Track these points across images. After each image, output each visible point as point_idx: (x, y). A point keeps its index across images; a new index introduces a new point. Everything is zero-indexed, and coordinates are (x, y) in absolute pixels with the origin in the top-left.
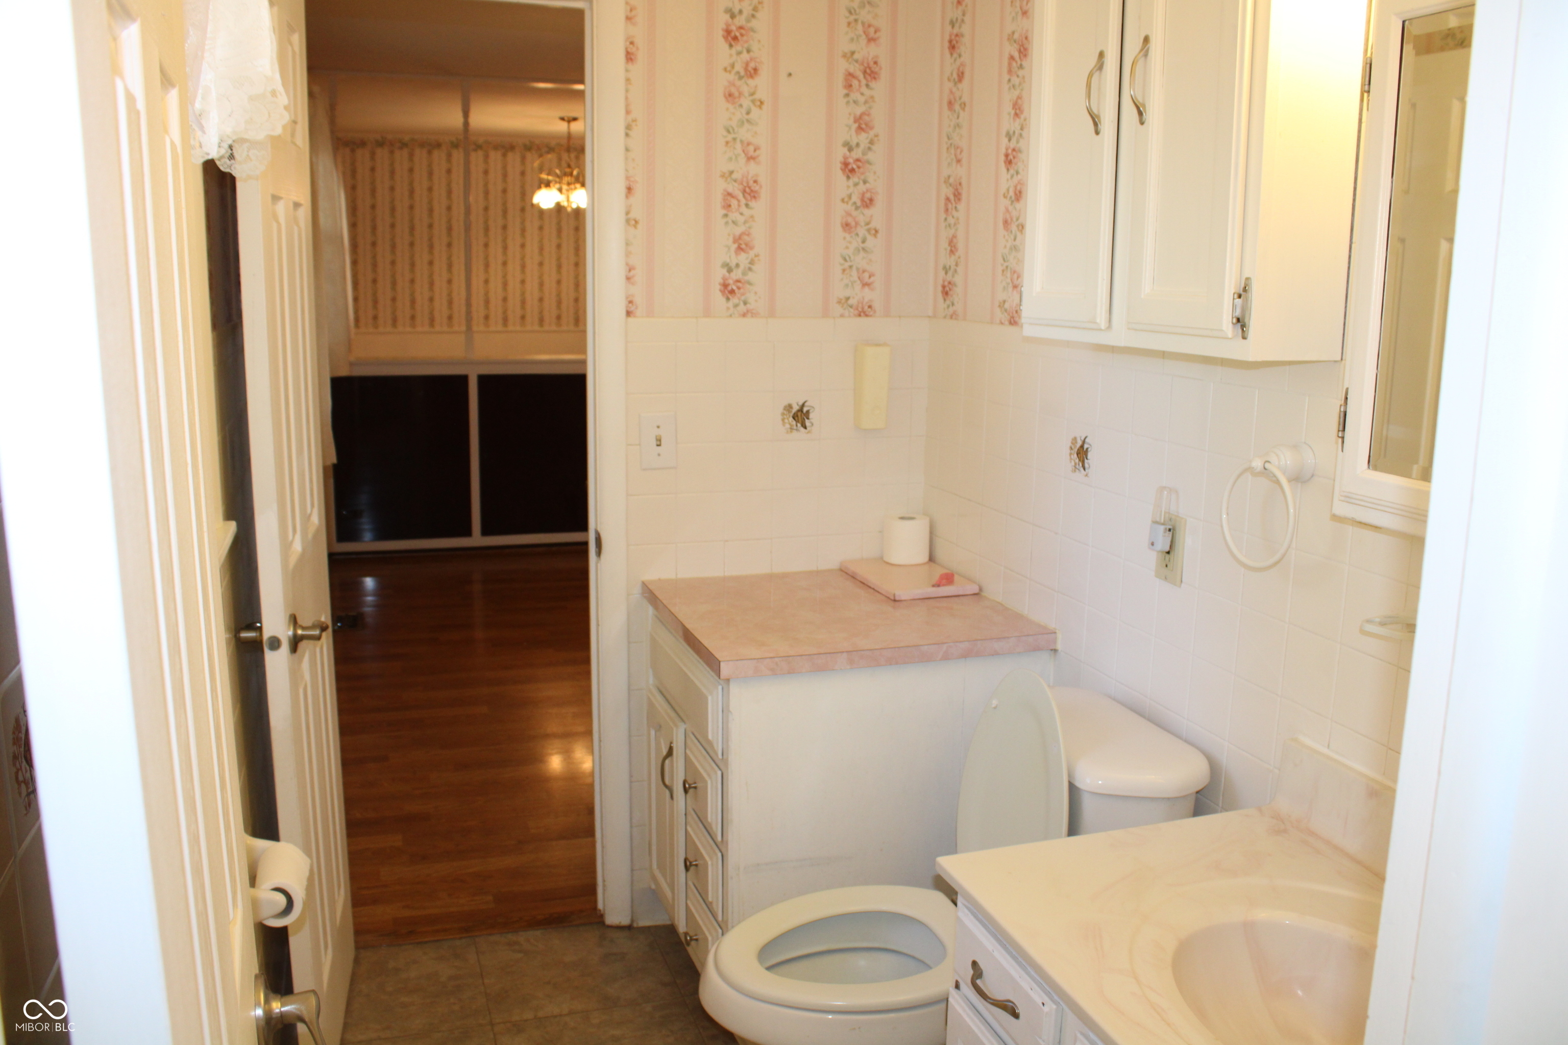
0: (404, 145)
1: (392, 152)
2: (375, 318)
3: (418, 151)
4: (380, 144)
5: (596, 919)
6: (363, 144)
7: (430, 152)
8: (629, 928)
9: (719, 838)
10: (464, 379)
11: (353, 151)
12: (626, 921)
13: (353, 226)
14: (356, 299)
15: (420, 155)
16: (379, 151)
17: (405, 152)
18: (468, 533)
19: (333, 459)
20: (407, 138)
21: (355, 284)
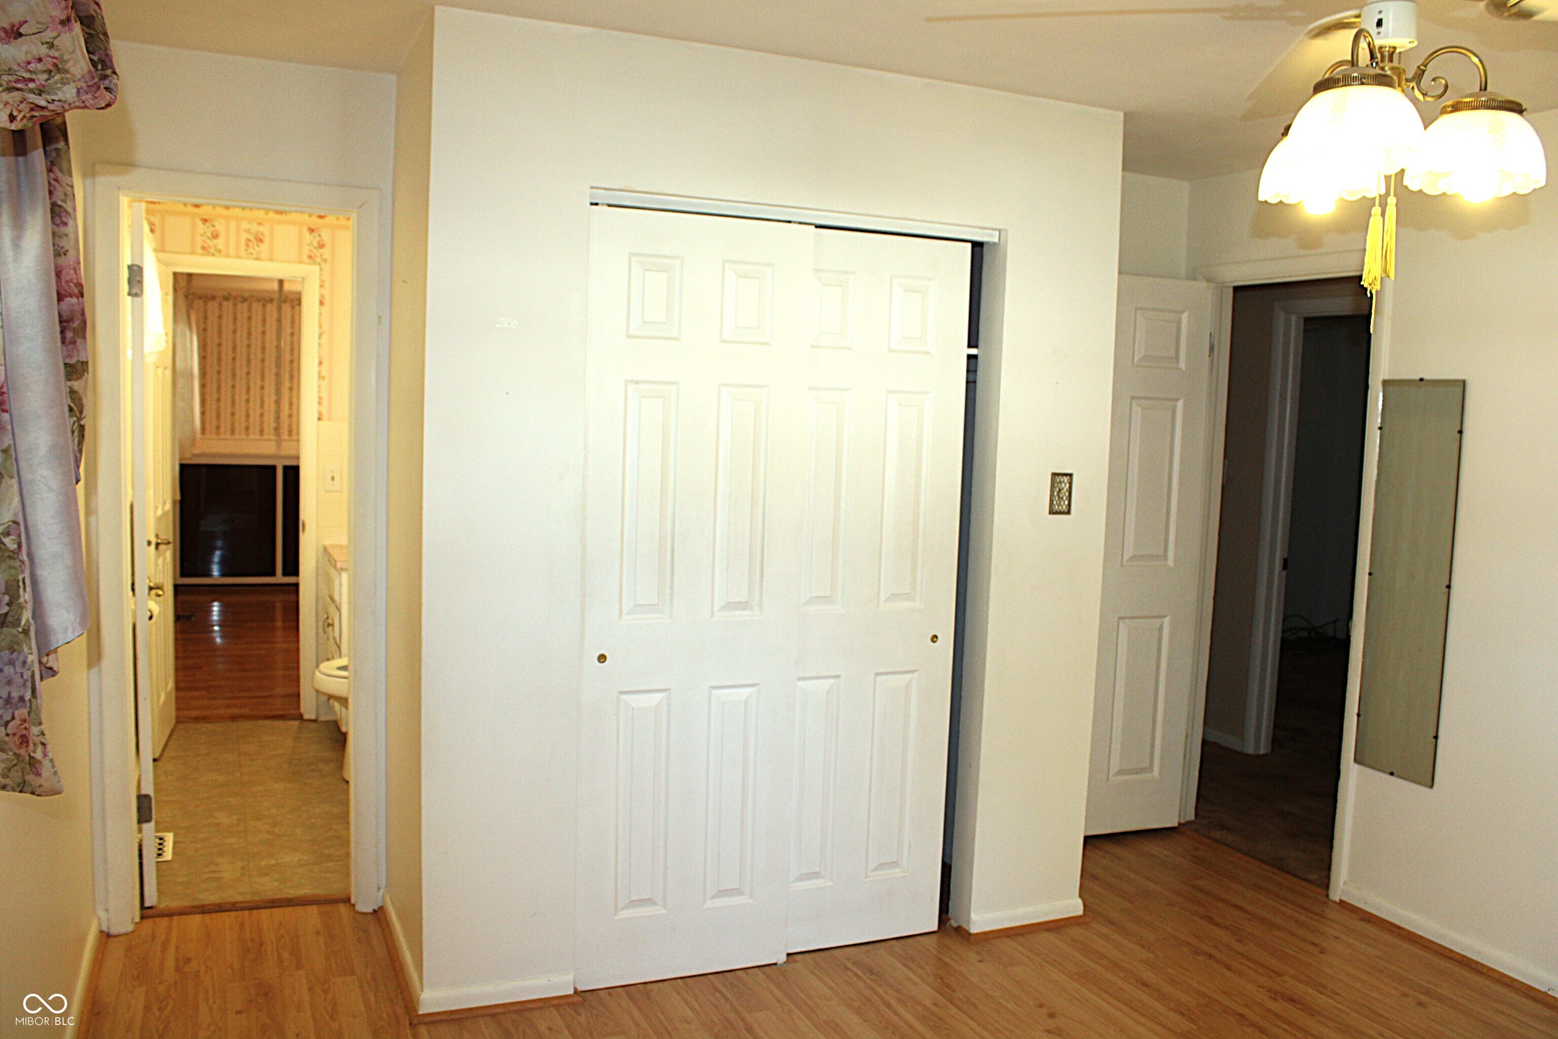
0: (245, 300)
1: (235, 305)
2: (218, 427)
3: (255, 305)
4: (227, 299)
5: (300, 717)
6: (213, 298)
7: (264, 306)
8: (315, 721)
9: (338, 640)
10: (273, 468)
11: (205, 303)
12: (313, 717)
13: (203, 358)
14: (203, 413)
15: (257, 307)
16: (225, 303)
17: (246, 305)
18: (273, 573)
19: (178, 497)
20: (247, 295)
21: (203, 402)
